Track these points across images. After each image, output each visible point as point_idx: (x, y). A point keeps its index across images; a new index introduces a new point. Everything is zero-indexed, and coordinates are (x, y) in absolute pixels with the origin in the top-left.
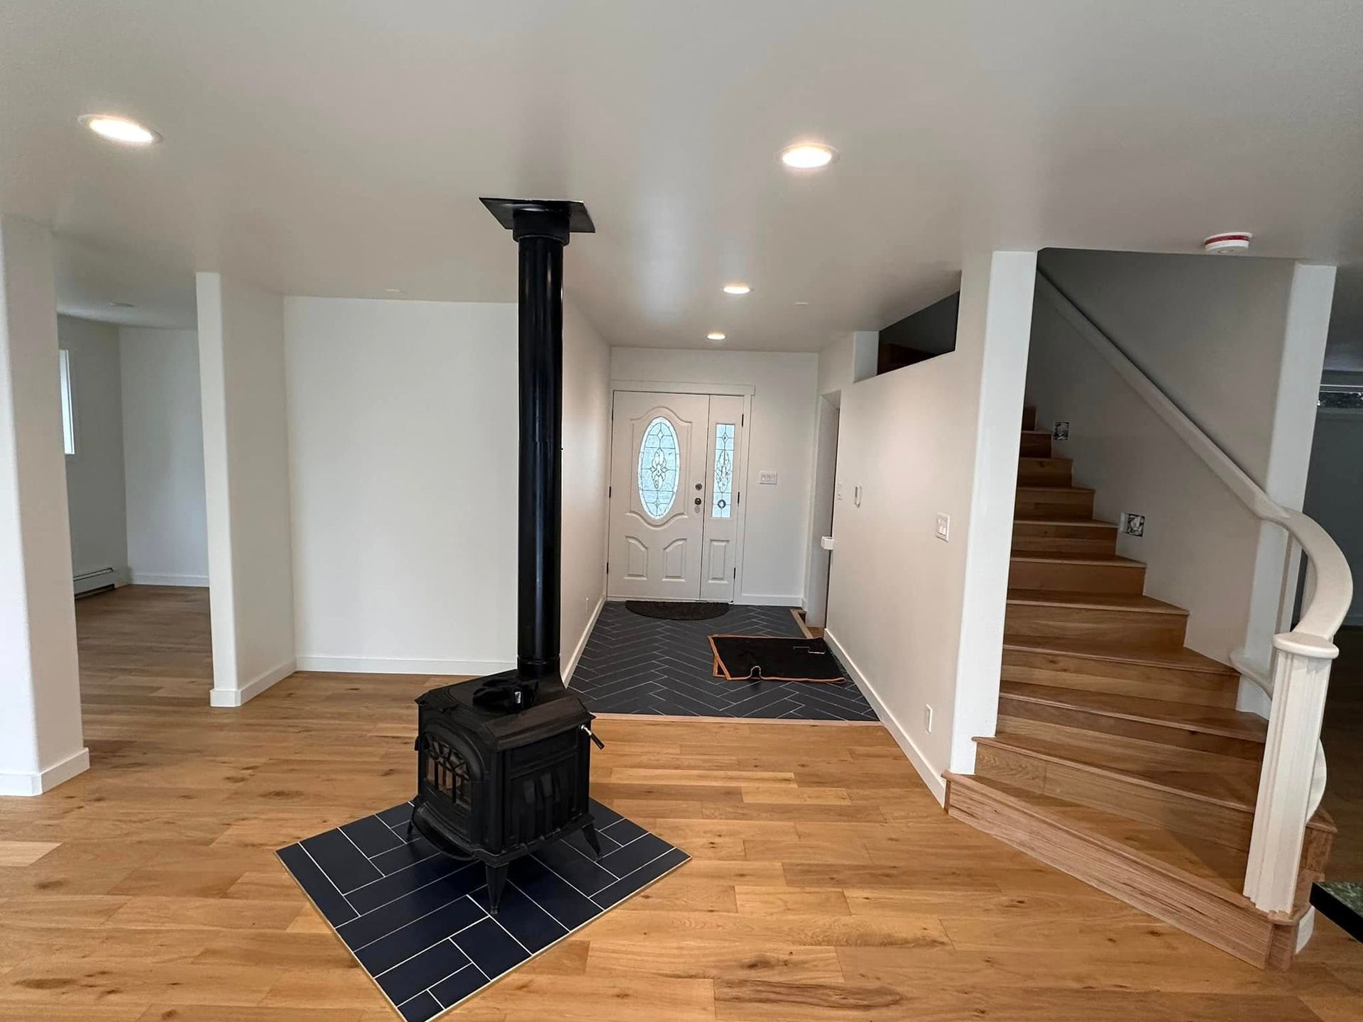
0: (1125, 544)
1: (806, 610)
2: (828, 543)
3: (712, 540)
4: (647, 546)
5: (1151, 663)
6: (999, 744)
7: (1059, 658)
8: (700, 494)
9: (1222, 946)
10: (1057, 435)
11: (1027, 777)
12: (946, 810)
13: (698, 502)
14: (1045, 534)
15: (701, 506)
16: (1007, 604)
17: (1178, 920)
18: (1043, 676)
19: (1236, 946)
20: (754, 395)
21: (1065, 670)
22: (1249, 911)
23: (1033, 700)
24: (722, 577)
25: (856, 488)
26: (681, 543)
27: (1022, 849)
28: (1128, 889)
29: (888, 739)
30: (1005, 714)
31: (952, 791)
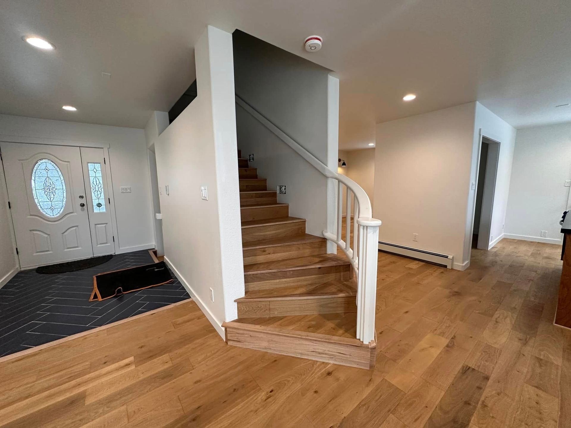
0: (280, 198)
1: (156, 249)
2: (159, 216)
3: (96, 225)
4: (49, 234)
5: (299, 242)
6: (248, 300)
7: (266, 249)
8: (83, 201)
9: (354, 365)
10: (250, 160)
11: (262, 311)
12: (226, 342)
13: (82, 205)
14: (252, 197)
15: (85, 207)
16: (242, 229)
17: (335, 360)
18: (261, 258)
19: (358, 363)
20: (110, 148)
21: (269, 254)
22: (361, 346)
23: (259, 272)
24: (106, 242)
25: (166, 186)
26: (74, 228)
27: (265, 351)
28: (314, 354)
29: (195, 307)
30: (248, 283)
31: (228, 332)
